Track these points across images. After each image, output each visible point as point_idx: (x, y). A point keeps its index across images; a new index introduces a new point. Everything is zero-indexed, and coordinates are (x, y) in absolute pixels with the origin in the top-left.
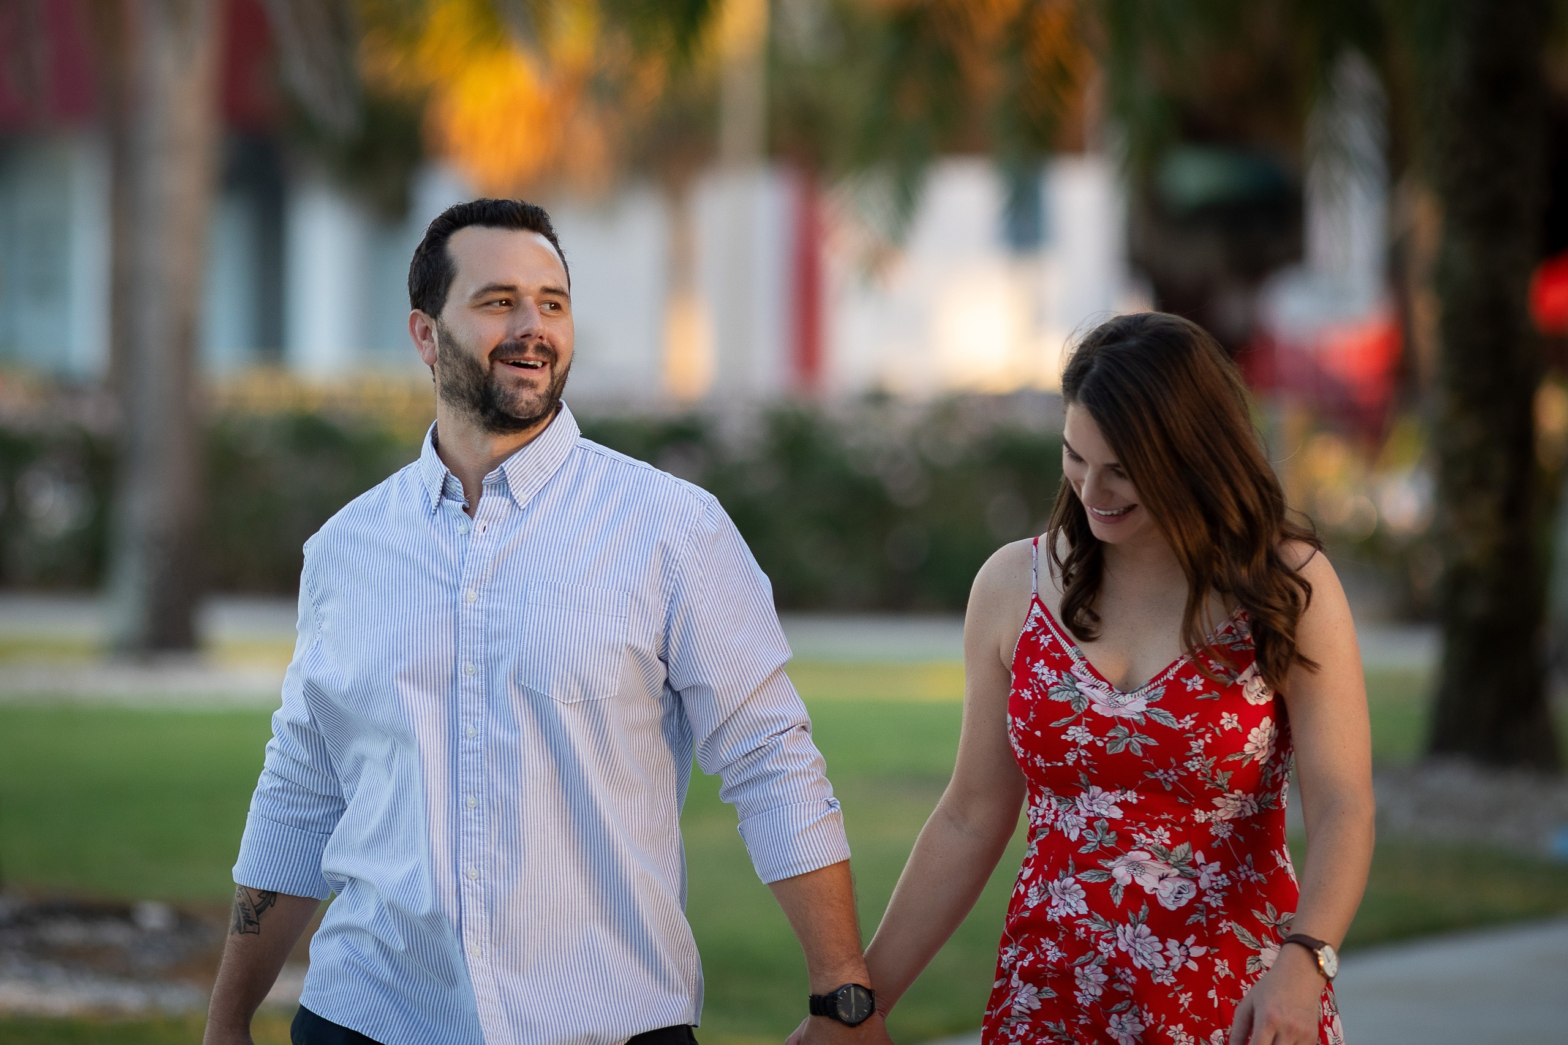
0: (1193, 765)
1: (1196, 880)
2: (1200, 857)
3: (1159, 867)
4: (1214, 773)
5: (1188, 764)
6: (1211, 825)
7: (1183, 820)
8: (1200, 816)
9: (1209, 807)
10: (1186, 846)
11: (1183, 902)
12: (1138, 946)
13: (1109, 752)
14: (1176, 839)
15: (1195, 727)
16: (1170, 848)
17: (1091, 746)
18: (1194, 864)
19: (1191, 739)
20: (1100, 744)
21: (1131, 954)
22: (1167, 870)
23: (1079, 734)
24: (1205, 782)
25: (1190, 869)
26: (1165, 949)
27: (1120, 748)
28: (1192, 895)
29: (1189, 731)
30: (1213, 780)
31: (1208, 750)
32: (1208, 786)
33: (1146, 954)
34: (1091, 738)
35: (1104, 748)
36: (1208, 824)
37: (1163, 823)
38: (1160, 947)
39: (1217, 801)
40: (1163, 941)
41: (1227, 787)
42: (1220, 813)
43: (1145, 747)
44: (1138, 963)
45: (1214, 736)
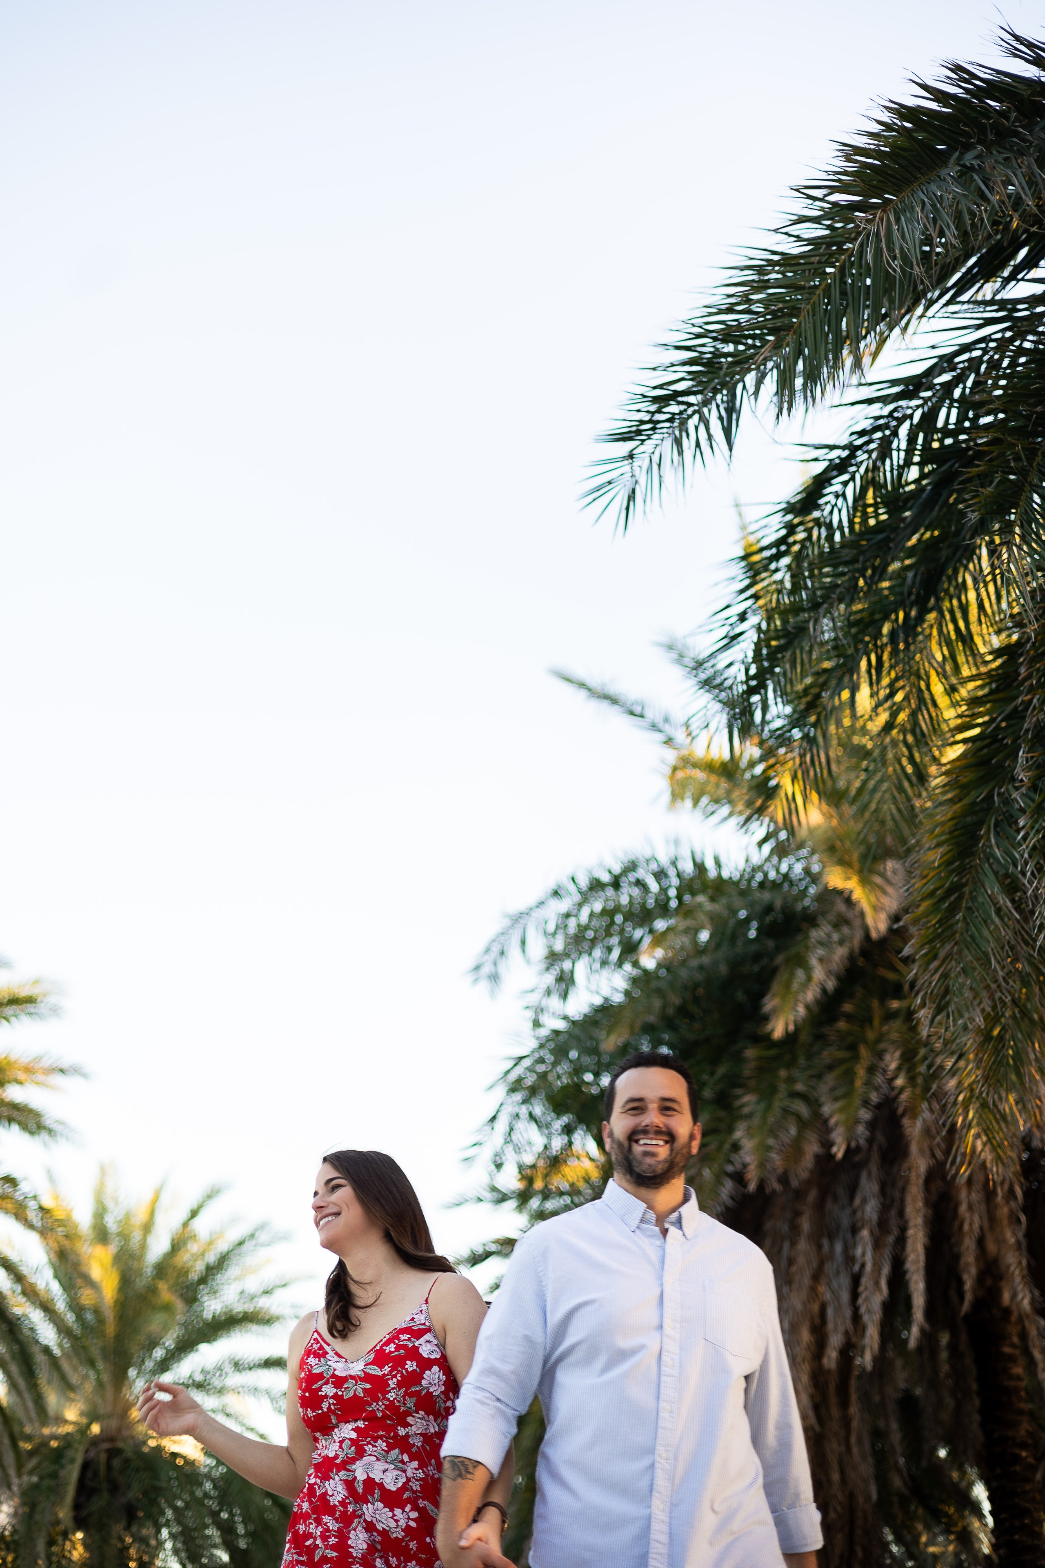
0: (391, 1396)
1: (405, 1471)
2: (406, 1458)
3: (381, 1466)
4: (405, 1400)
5: (388, 1396)
6: (409, 1436)
7: (392, 1434)
8: (402, 1431)
9: (406, 1425)
10: (397, 1451)
11: (400, 1485)
12: (377, 1516)
13: (345, 1398)
14: (390, 1447)
15: (391, 1372)
16: (387, 1452)
17: (335, 1396)
18: (402, 1462)
19: (389, 1379)
20: (340, 1393)
21: (375, 1522)
22: (387, 1466)
23: (329, 1390)
24: (400, 1406)
25: (400, 1465)
26: (394, 1515)
27: (351, 1394)
28: (404, 1480)
29: (387, 1375)
30: (405, 1404)
31: (400, 1385)
32: (402, 1408)
33: (383, 1520)
34: (335, 1390)
35: (342, 1395)
36: (407, 1436)
37: (381, 1437)
38: (391, 1514)
39: (410, 1420)
40: (392, 1510)
41: (414, 1409)
42: (414, 1428)
43: (365, 1390)
44: (379, 1527)
45: (402, 1376)
